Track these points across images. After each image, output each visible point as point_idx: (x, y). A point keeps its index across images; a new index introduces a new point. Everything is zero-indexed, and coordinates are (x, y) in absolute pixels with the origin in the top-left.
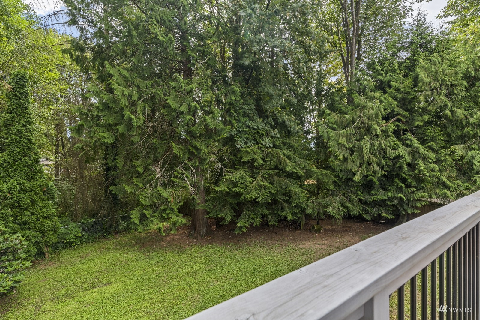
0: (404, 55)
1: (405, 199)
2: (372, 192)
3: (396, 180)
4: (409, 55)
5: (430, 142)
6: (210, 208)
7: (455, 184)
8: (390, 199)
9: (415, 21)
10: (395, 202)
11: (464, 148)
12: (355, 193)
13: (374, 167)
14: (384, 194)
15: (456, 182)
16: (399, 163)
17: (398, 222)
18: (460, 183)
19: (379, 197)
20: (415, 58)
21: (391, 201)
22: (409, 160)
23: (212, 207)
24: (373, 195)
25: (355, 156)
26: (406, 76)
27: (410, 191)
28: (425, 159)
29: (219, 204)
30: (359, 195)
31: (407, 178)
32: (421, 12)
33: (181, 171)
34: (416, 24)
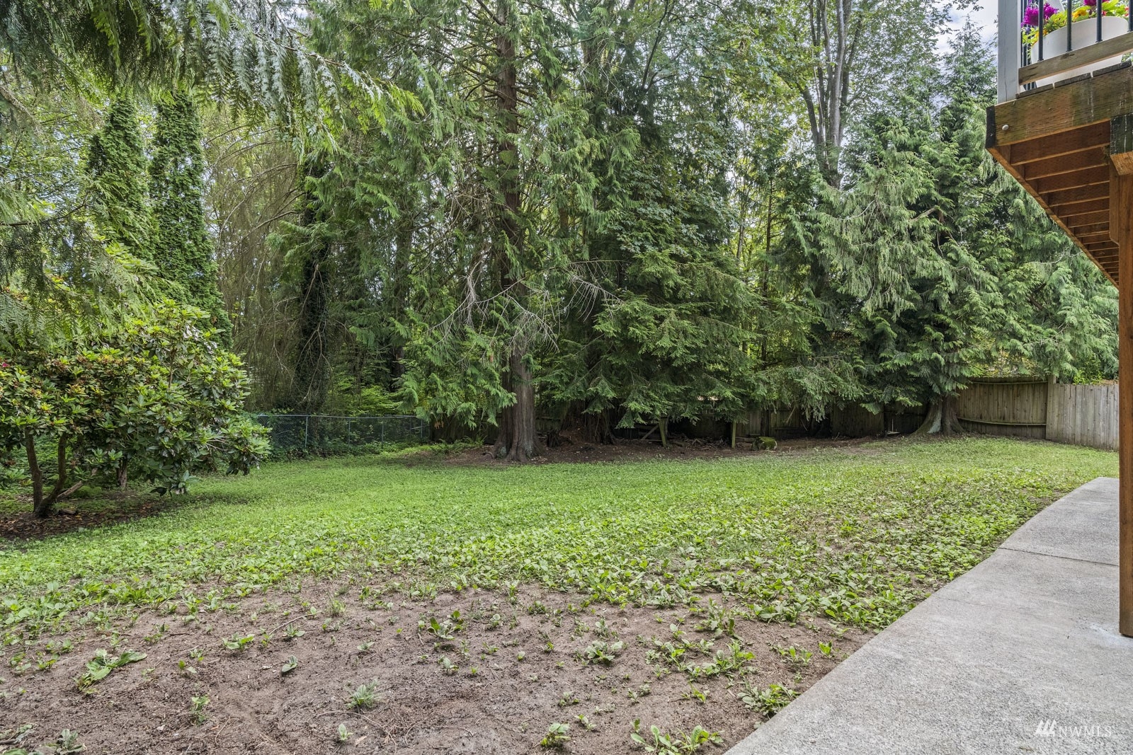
0: (940, 102)
1: (943, 362)
2: (882, 355)
3: (928, 328)
4: (949, 101)
5: (988, 257)
6: (561, 382)
7: (1030, 329)
8: (916, 366)
9: (960, 38)
10: (925, 371)
11: (1046, 268)
12: (851, 359)
13: (891, 295)
14: (906, 356)
15: (1034, 327)
16: (935, 292)
17: (926, 422)
18: (1039, 328)
19: (896, 361)
20: (962, 106)
21: (917, 370)
22: (952, 286)
23: (566, 379)
24: (884, 359)
25: (864, 268)
26: (947, 138)
27: (952, 346)
28: (980, 286)
29: (580, 376)
30: (857, 363)
31: (948, 320)
32: (971, 23)
33: (508, 301)
34: (963, 45)
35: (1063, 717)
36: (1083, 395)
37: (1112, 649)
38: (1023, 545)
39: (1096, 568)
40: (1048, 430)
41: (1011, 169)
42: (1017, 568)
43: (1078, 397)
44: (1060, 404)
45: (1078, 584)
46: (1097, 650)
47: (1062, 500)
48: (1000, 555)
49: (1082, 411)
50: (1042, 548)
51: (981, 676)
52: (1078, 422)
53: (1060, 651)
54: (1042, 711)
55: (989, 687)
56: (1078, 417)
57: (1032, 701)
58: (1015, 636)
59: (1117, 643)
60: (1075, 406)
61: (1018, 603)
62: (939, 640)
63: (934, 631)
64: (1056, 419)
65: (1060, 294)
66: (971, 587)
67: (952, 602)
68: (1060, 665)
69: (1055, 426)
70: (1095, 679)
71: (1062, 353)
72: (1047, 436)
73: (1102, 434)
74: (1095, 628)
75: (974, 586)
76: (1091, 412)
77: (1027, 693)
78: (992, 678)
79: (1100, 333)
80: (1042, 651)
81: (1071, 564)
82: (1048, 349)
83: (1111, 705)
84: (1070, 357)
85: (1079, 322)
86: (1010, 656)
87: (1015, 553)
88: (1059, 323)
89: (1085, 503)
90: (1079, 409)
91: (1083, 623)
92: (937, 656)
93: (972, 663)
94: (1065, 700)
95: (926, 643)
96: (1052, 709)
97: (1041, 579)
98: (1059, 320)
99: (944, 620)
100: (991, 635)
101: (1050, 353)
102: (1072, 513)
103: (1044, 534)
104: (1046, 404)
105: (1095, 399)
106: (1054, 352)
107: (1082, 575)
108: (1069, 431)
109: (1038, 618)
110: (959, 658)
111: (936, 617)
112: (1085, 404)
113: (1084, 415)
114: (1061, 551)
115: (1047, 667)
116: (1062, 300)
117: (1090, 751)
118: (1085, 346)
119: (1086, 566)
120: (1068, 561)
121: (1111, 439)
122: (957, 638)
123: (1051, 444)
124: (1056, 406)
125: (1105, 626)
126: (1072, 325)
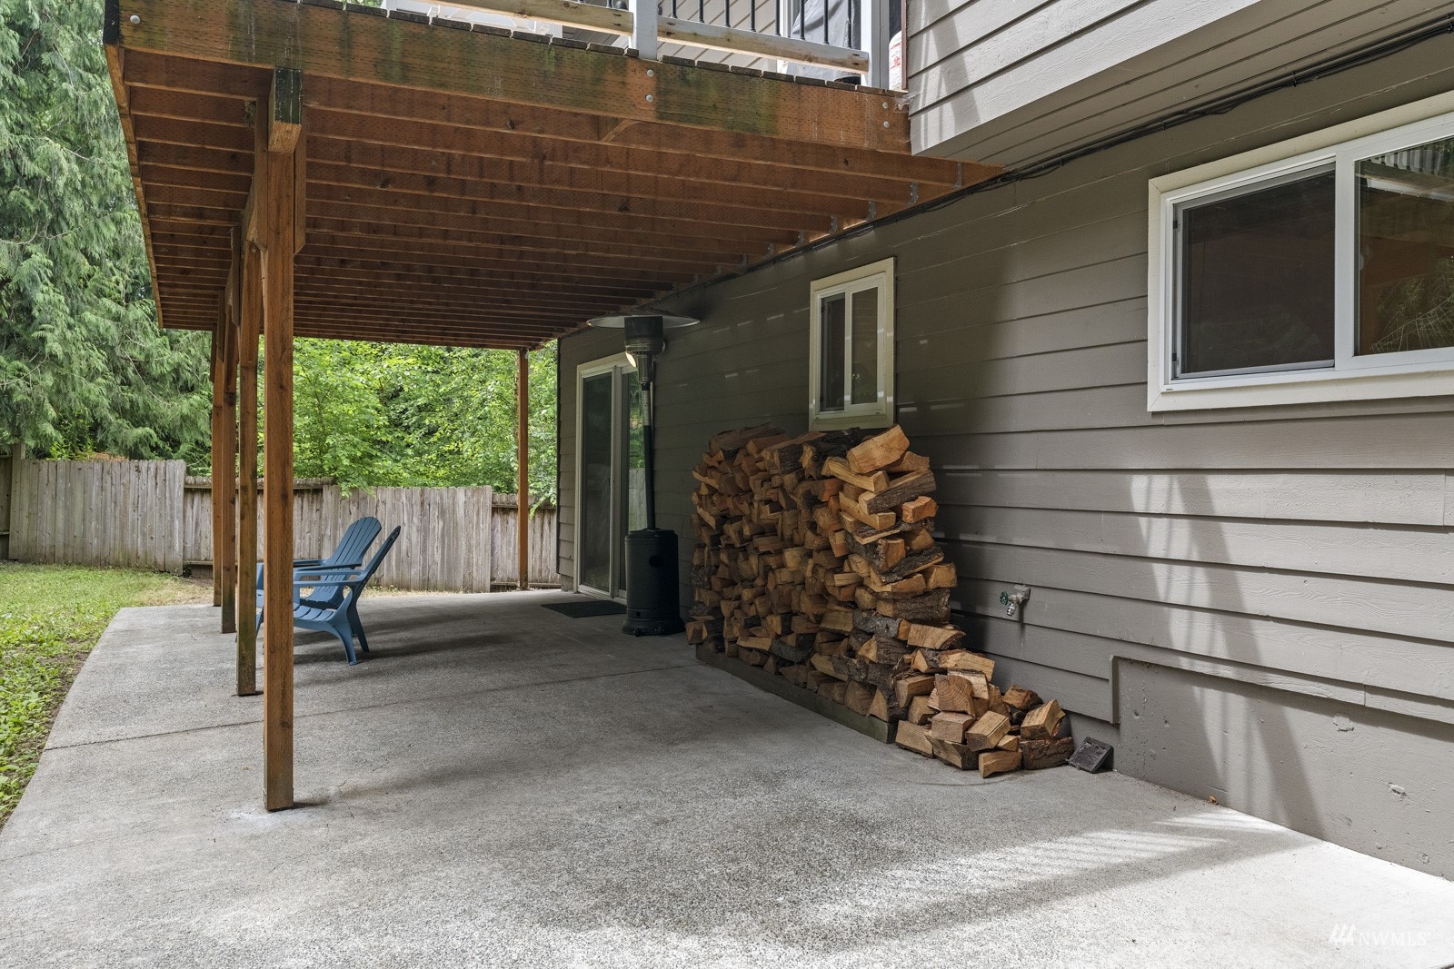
11: (10, 252)
35: (264, 941)
36: (68, 478)
37: (269, 834)
38: (81, 735)
39: (191, 738)
40: (12, 543)
41: (121, 88)
42: (91, 771)
43: (60, 481)
44: (31, 496)
45: (183, 767)
46: (253, 842)
47: (94, 652)
48: (52, 762)
49: (66, 507)
50: (109, 732)
51: (140, 945)
52: (60, 524)
53: (215, 862)
54: (238, 947)
55: (159, 954)
56: (61, 515)
57: (221, 942)
58: (151, 868)
59: (269, 824)
60: (55, 498)
61: (126, 821)
62: (46, 925)
63: (30, 915)
64: (26, 521)
65: (31, 302)
66: (42, 825)
67: (29, 859)
68: (225, 879)
69: (24, 535)
70: (271, 877)
71: (40, 405)
72: (11, 554)
73: (95, 541)
74: (235, 815)
75: (46, 822)
76: (79, 506)
77: (210, 935)
78: (155, 938)
79: (92, 375)
80: (196, 872)
81: (158, 743)
82: (18, 397)
83: (301, 899)
84: (52, 413)
85: (66, 354)
86: (161, 898)
87: (73, 750)
88: (34, 352)
89: (128, 650)
90: (61, 503)
91: (220, 814)
92: (59, 949)
93: (116, 933)
94: (254, 919)
95: (29, 938)
96: (247, 938)
97: (135, 776)
98: (32, 346)
99: (34, 890)
100: (118, 881)
101: (18, 405)
102: (121, 669)
103: (101, 709)
104: (9, 496)
105: (85, 484)
106: (25, 402)
107: (179, 754)
108: (46, 542)
109: (164, 831)
110: (93, 936)
111: (19, 892)
112: (70, 493)
113: (69, 511)
114: (135, 728)
115: (212, 890)
116: (35, 313)
117: (310, 963)
118: (72, 395)
119: (177, 739)
120: (152, 740)
121: (107, 549)
122: (72, 908)
123: (18, 566)
124: (26, 499)
125: (245, 808)
126: (53, 356)
